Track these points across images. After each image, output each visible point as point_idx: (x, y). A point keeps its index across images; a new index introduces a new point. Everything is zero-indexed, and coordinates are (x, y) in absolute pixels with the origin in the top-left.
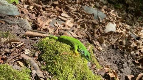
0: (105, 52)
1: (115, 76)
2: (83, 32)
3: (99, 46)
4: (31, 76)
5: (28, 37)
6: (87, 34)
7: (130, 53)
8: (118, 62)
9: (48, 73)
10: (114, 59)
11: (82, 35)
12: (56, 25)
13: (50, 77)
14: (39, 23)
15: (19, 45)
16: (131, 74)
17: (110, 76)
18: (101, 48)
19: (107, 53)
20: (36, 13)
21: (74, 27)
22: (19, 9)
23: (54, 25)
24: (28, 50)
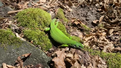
0: (74, 11)
1: (79, 23)
2: (55, 2)
3: (68, 9)
4: (13, 31)
5: (10, 16)
6: (59, 4)
7: (96, 6)
8: (86, 15)
9: (22, 27)
10: (82, 14)
11: (55, 5)
12: (32, 4)
13: (24, 28)
14: (19, 7)
15: (6, 21)
16: (96, 20)
17: (76, 24)
18: (71, 10)
19: (76, 11)
20: (16, 1)
21: (48, 1)
22: (3, 2)
23: (31, 5)
24: (11, 21)
